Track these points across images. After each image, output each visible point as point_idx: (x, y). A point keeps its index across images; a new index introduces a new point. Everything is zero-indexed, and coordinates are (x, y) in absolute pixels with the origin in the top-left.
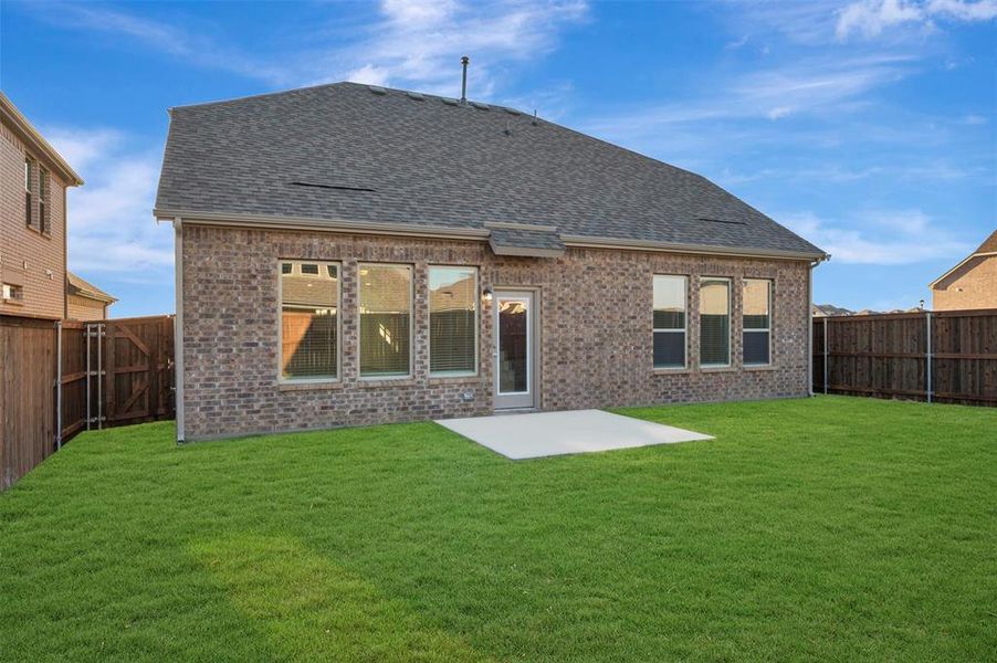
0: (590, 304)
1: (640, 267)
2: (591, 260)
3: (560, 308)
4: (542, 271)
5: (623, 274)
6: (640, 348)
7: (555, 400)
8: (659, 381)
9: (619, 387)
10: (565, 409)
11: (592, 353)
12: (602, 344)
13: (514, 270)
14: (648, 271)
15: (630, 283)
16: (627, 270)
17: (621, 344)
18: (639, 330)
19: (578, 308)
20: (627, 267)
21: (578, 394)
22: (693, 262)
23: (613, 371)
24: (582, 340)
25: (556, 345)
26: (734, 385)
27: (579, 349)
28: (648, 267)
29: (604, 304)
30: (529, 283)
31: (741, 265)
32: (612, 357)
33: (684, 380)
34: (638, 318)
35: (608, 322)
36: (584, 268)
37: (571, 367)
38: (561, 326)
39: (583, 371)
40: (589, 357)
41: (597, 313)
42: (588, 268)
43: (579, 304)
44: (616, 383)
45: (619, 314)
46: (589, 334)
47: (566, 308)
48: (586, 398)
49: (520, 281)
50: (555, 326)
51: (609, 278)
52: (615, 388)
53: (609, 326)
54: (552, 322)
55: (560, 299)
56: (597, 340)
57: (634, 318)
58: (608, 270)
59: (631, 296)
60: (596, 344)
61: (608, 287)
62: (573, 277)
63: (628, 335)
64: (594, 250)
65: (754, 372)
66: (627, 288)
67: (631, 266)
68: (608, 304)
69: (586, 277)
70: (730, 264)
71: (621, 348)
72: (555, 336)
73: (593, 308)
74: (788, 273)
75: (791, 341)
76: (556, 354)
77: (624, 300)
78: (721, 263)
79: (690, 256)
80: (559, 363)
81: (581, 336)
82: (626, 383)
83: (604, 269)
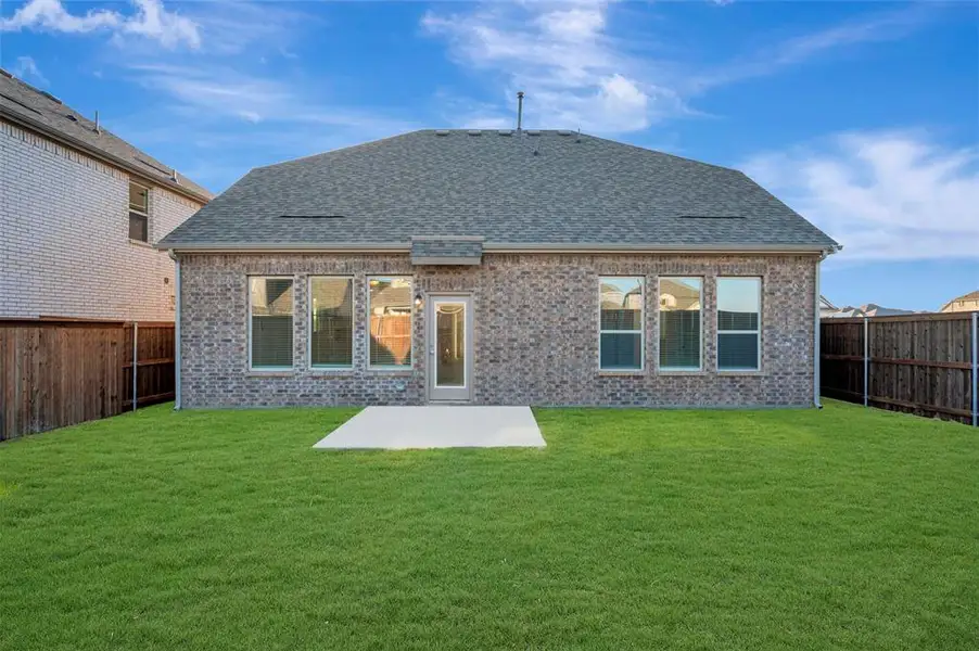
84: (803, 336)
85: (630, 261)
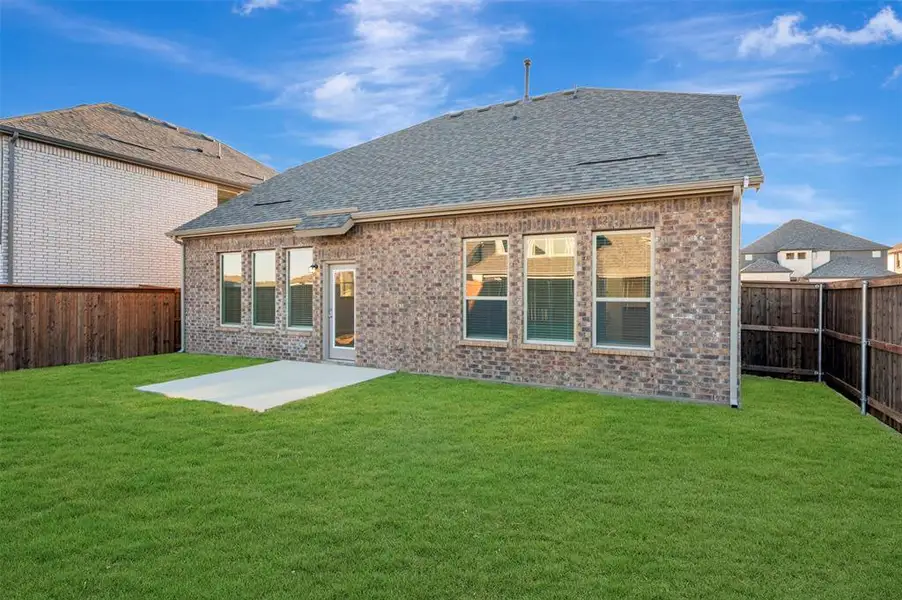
0: (395, 272)
1: (445, 233)
2: (396, 232)
3: (369, 277)
4: (355, 246)
5: (427, 242)
6: (445, 316)
7: (365, 357)
8: (467, 352)
9: (422, 353)
10: (372, 366)
11: (397, 318)
12: (406, 310)
13: (334, 247)
14: (454, 236)
15: (435, 250)
16: (432, 237)
17: (424, 311)
18: (444, 298)
19: (385, 277)
20: (431, 234)
21: (385, 354)
22: (511, 220)
23: (417, 336)
24: (387, 306)
25: (366, 310)
26: (575, 369)
27: (384, 314)
28: (454, 231)
29: (408, 272)
30: (345, 257)
31: (588, 214)
32: (416, 323)
33: (498, 354)
34: (444, 285)
35: (413, 289)
36: (390, 240)
37: (378, 330)
38: (369, 293)
39: (389, 334)
40: (394, 322)
41: (402, 281)
42: (394, 239)
43: (385, 273)
44: (419, 349)
45: (424, 281)
46: (395, 301)
47: (374, 277)
48: (390, 359)
49: (338, 256)
50: (364, 293)
51: (414, 247)
52: (419, 353)
53: (413, 294)
54: (363, 289)
55: (369, 269)
56: (401, 306)
57: (439, 285)
58: (413, 239)
59: (436, 263)
60: (401, 310)
61: (412, 256)
62: (380, 249)
63: (432, 302)
64: (399, 222)
65: (610, 356)
66: (431, 255)
67: (436, 232)
68: (411, 272)
69: (392, 248)
70: (569, 215)
71: (425, 315)
72: (365, 301)
73: (397, 277)
74: (686, 217)
75: (690, 317)
76: (365, 317)
77: (428, 268)
78: (553, 216)
79: (506, 213)
80: (369, 325)
81: (386, 303)
82: (429, 350)
83: (408, 239)
84: (713, 306)
85: (493, 221)
